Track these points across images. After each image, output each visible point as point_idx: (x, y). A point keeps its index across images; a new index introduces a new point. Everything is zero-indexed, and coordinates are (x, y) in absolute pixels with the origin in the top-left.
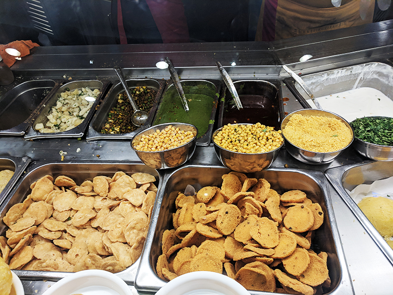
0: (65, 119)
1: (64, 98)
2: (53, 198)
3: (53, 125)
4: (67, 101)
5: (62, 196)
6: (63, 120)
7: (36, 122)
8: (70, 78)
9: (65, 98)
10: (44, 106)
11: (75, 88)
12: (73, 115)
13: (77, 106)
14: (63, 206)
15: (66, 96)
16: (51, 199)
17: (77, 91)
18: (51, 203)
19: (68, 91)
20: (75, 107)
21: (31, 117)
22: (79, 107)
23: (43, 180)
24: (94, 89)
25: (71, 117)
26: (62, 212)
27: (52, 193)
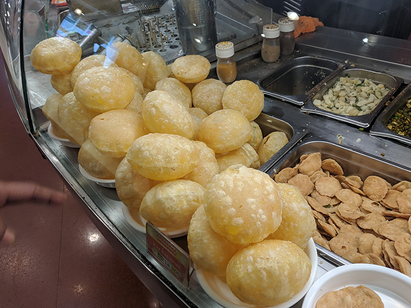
0: (339, 104)
1: (341, 83)
2: (317, 178)
3: (327, 106)
4: (344, 87)
5: (327, 180)
6: (337, 105)
7: (315, 97)
8: (353, 65)
9: (343, 83)
10: (326, 84)
11: (356, 77)
12: (349, 103)
13: (354, 95)
14: (326, 190)
15: (345, 82)
16: (314, 178)
17: (357, 81)
18: (314, 182)
19: (349, 77)
20: (353, 96)
21: (312, 90)
22: (356, 97)
23: (315, 156)
24: (379, 84)
25: (347, 104)
26: (324, 196)
27: (318, 173)
